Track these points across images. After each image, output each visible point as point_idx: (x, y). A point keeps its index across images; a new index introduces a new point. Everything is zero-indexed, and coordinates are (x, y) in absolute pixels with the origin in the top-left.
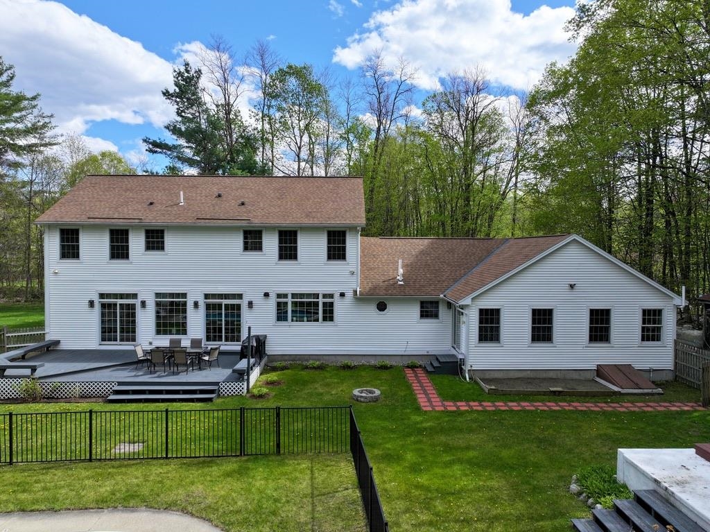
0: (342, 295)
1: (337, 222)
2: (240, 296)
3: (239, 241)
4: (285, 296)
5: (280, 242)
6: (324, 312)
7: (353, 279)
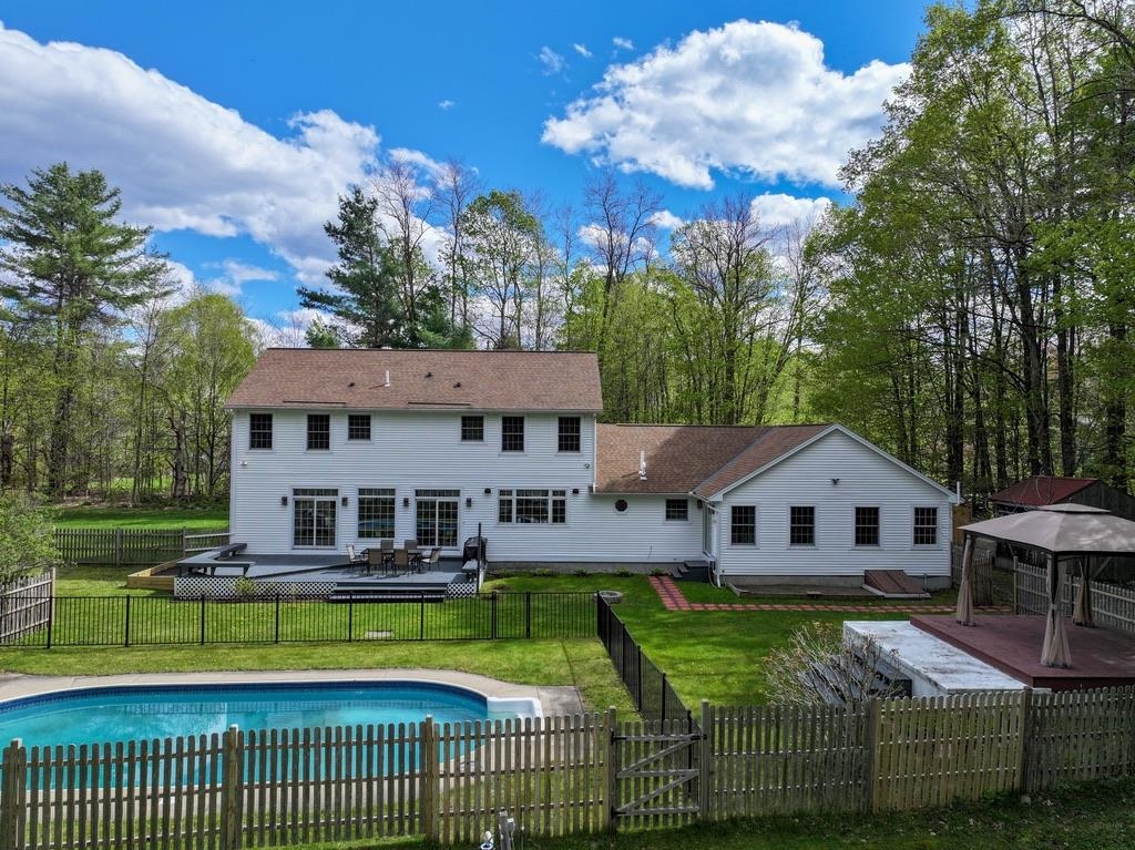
0: (576, 492)
1: (570, 407)
2: (457, 493)
3: (455, 428)
4: (509, 493)
5: (504, 429)
6: (555, 511)
7: (588, 473)
